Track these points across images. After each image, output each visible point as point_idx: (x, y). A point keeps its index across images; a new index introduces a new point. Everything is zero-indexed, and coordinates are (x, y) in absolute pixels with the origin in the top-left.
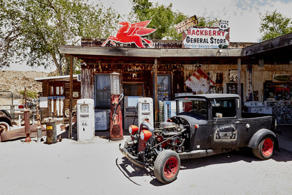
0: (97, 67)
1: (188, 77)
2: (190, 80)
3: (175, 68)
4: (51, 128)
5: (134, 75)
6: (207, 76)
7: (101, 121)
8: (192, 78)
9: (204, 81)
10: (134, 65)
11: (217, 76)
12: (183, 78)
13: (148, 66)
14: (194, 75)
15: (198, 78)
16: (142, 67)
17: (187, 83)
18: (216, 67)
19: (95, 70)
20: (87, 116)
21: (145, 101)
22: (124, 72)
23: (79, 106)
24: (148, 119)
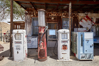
0: (33, 14)
1: (81, 20)
2: (82, 21)
3: (74, 15)
5: (52, 18)
6: (91, 20)
7: (34, 43)
8: (83, 20)
9: (89, 22)
10: (52, 13)
11: (96, 20)
12: (78, 20)
13: (60, 14)
14: (84, 19)
15: (86, 20)
16: (57, 15)
17: (80, 23)
18: (96, 15)
19: (32, 15)
20: (20, 43)
21: (64, 32)
22: (47, 17)
23: (14, 34)
24: (66, 46)
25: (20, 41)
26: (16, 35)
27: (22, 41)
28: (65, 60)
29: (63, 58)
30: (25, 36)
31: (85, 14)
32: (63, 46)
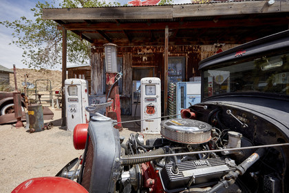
3: (191, 49)
4: (33, 113)
5: (144, 58)
10: (144, 48)
13: (159, 49)
16: (153, 50)
20: (76, 100)
21: (150, 82)
22: (134, 56)
23: (66, 87)
24: (153, 107)
25: (76, 97)
26: (71, 88)
27: (79, 97)
28: (152, 133)
29: (147, 129)
30: (83, 91)
31: (216, 47)
32: (148, 107)
